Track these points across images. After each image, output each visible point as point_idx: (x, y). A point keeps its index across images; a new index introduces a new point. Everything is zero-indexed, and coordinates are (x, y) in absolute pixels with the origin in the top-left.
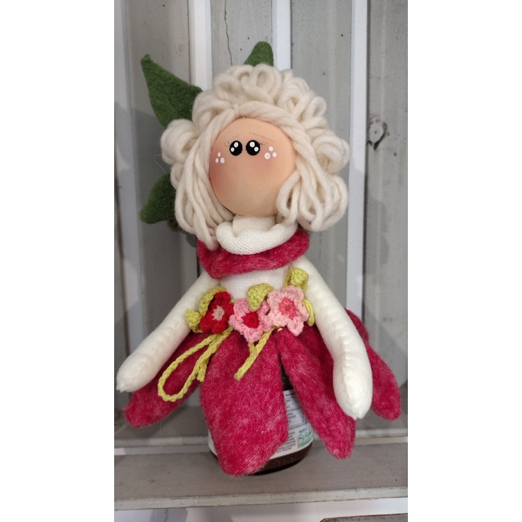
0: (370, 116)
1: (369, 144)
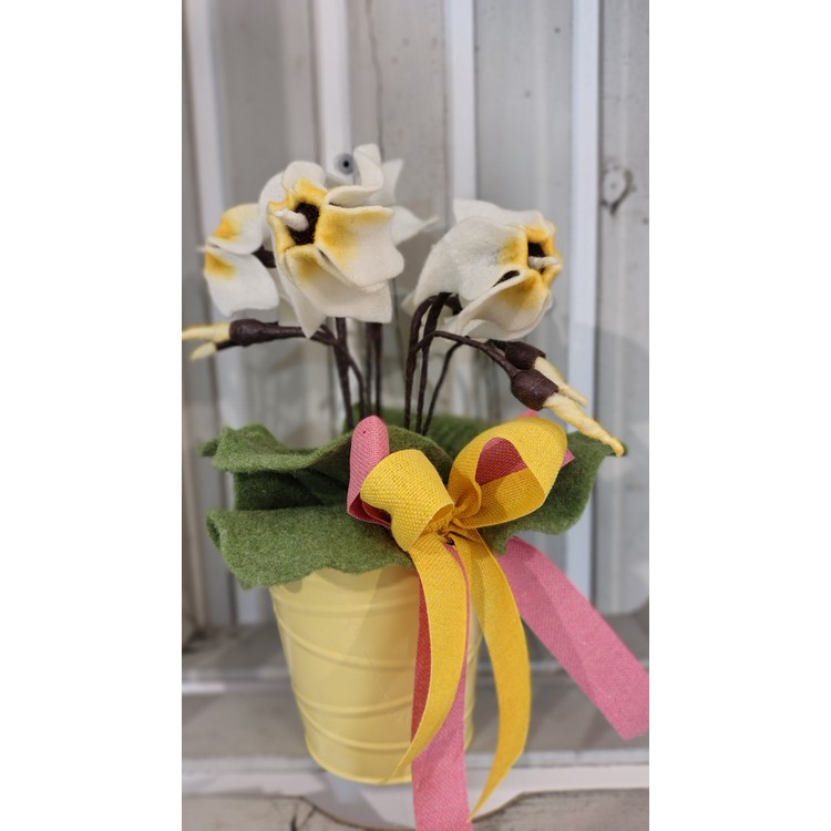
0: (605, 160)
1: (603, 206)
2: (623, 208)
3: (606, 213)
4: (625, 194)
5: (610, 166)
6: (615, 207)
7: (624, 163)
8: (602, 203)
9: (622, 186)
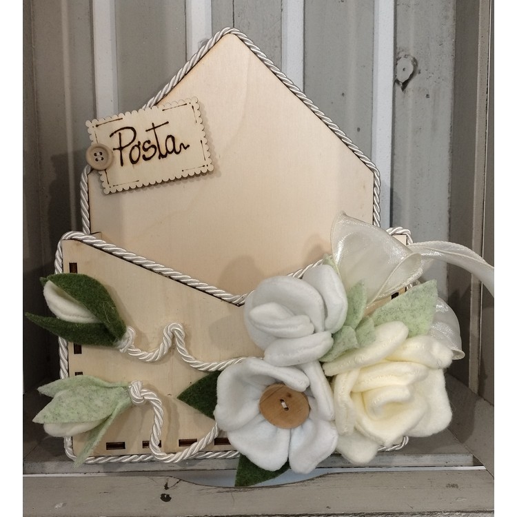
0: (398, 51)
1: (396, 84)
2: (410, 85)
3: (399, 89)
4: (412, 76)
5: (401, 55)
6: (405, 84)
7: (412, 53)
8: (396, 81)
9: (410, 70)
